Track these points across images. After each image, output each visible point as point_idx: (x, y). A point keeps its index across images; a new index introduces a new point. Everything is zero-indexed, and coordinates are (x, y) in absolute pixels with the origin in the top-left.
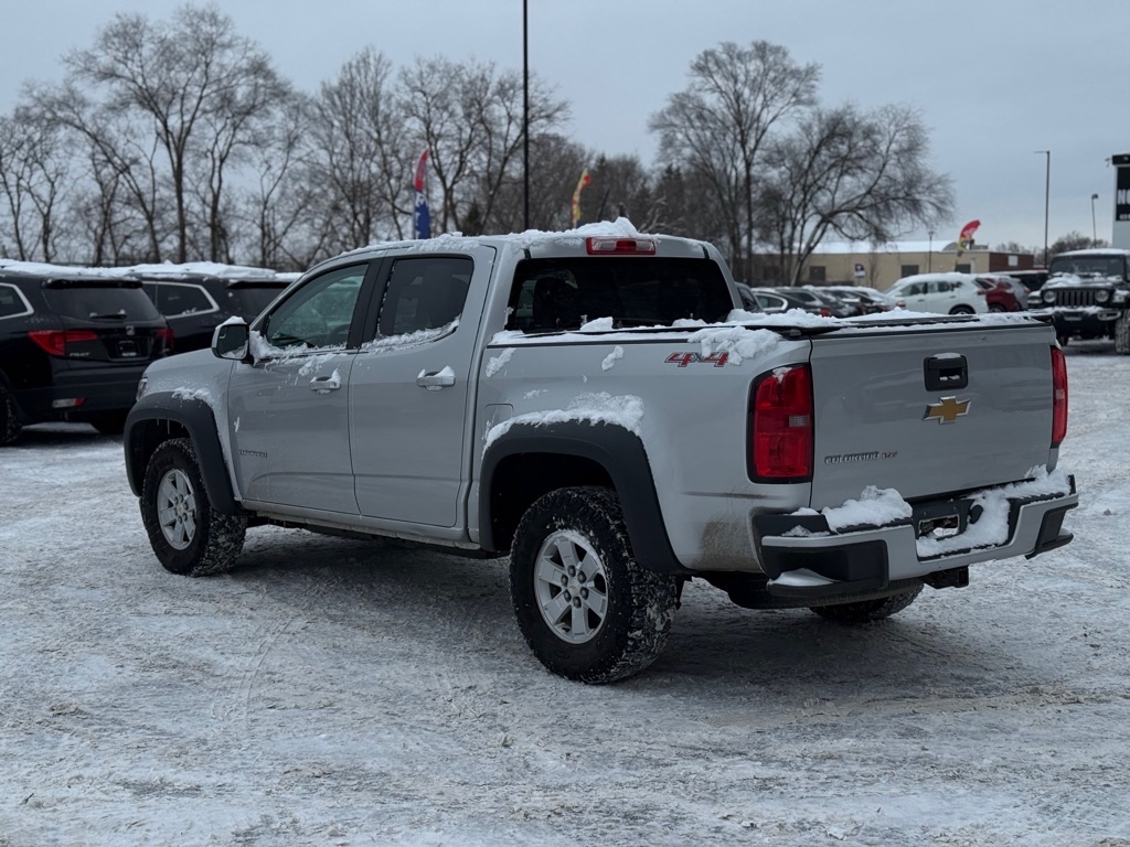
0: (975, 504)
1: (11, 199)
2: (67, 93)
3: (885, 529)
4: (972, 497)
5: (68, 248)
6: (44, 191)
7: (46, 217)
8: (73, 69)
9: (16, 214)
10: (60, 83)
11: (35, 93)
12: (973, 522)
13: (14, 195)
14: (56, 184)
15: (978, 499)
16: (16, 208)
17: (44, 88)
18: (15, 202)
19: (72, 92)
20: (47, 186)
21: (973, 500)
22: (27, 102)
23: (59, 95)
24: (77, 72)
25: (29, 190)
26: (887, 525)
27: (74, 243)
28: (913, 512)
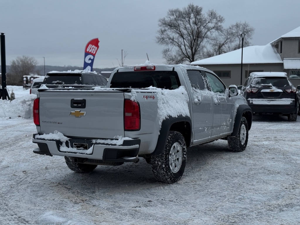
0: (92, 142)
3: (47, 141)
4: (92, 140)
26: (48, 140)
28: (69, 140)
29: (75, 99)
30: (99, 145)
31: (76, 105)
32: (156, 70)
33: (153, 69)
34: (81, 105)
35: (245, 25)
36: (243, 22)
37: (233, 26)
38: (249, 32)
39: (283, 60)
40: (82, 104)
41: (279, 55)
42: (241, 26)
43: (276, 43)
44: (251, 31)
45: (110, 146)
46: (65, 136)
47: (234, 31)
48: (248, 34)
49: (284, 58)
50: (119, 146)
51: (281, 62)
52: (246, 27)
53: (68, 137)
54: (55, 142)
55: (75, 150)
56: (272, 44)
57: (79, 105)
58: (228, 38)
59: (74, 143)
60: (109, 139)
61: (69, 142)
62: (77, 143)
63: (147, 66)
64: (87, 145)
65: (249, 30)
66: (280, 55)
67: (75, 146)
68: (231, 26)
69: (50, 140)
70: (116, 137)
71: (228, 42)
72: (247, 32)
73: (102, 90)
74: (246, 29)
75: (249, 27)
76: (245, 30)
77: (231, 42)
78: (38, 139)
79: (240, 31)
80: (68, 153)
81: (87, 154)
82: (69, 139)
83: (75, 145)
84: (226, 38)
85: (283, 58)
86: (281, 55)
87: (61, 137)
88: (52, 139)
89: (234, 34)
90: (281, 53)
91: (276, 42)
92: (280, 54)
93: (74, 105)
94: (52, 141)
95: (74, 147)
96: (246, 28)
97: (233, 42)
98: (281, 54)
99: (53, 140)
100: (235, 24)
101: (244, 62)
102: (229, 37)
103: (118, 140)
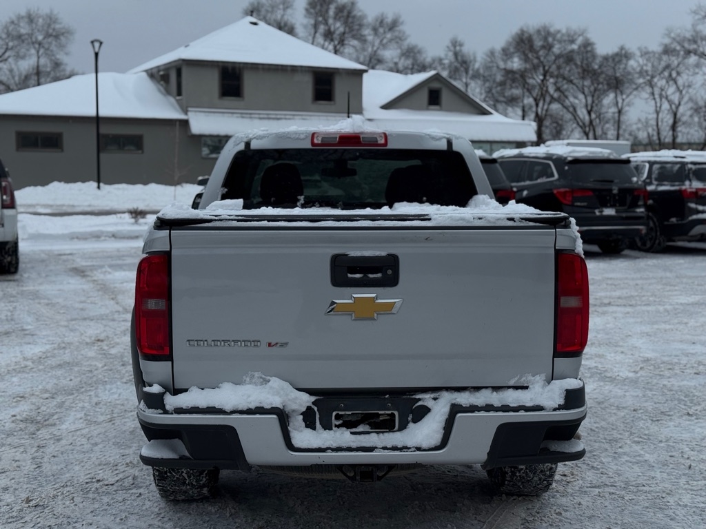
0: (420, 403)
1: (656, 103)
2: (694, 34)
3: (236, 416)
4: (418, 397)
5: (688, 133)
6: (675, 98)
7: (675, 115)
8: (697, 17)
9: (658, 113)
10: (689, 27)
11: (672, 35)
12: (416, 421)
13: (658, 100)
14: (684, 92)
15: (426, 399)
16: (658, 109)
17: (679, 31)
18: (658, 105)
19: (697, 32)
20: (677, 95)
21: (419, 400)
22: (667, 41)
23: (688, 35)
24: (699, 19)
25: (667, 98)
27: (692, 131)
28: (313, 403)
29: (354, 253)
30: (476, 414)
31: (358, 276)
32: (390, 146)
33: (383, 141)
34: (379, 275)
35: (51, 19)
36: (45, 10)
37: (20, 18)
38: (62, 38)
39: (186, 112)
40: (385, 273)
41: (172, 100)
42: (41, 20)
43: (163, 70)
44: (66, 35)
45: (522, 413)
46: (300, 390)
47: (23, 31)
48: (58, 41)
49: (190, 109)
50: (555, 410)
51: (182, 117)
52: (54, 22)
53: (310, 392)
54: (275, 416)
55: (343, 437)
56: (150, 72)
57: (371, 276)
58: (10, 47)
59: (334, 414)
60: (486, 387)
61: (316, 409)
62: (350, 413)
63: (362, 133)
64: (393, 415)
65: (63, 31)
66: (177, 101)
67: (338, 423)
68: (14, 18)
69: (249, 412)
70: (520, 379)
71: (9, 57)
72: (57, 37)
73: (468, 222)
74: (54, 29)
75: (60, 23)
76: (51, 31)
77: (19, 57)
78: (179, 411)
79: (38, 30)
80: (334, 454)
81: (419, 449)
82: (313, 398)
83: (338, 417)
84: (5, 47)
85: (187, 107)
86: (180, 100)
87: (287, 395)
88: (257, 408)
89: (23, 38)
90: (179, 93)
91: (162, 68)
92: (175, 98)
93: (350, 275)
94: (261, 414)
95: (334, 428)
96: (52, 26)
97: (23, 58)
98: (178, 98)
99: (260, 410)
100: (23, 13)
101: (103, 113)
102: (11, 44)
103: (526, 388)
